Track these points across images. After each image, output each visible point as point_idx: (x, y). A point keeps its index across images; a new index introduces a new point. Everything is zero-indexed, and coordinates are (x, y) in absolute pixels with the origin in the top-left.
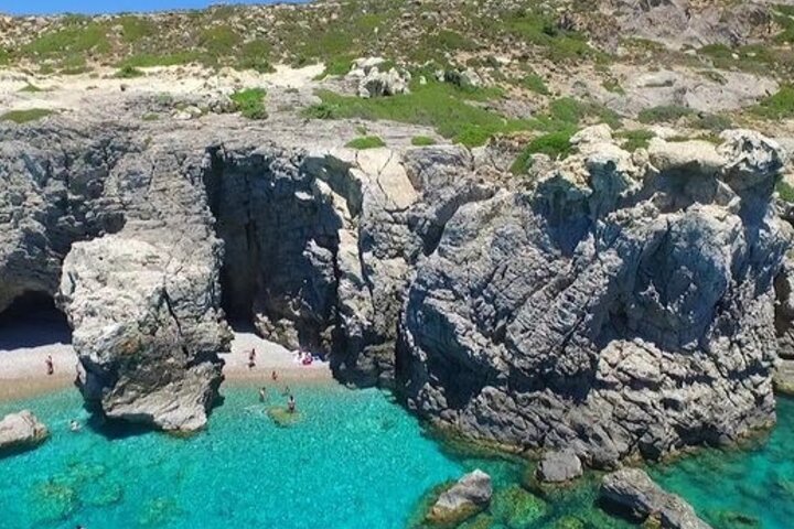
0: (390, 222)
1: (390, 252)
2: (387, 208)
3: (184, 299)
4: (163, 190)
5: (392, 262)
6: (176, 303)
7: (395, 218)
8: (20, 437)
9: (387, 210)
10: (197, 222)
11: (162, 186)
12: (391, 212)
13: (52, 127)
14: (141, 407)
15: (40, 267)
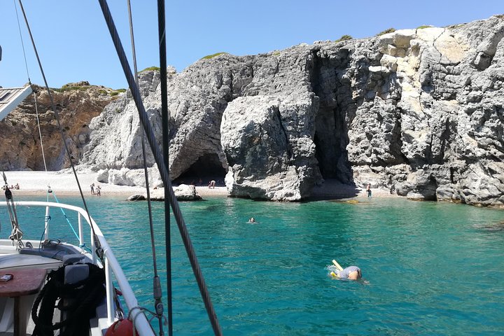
0: (444, 72)
1: (444, 95)
2: (442, 62)
3: (290, 118)
4: (283, 76)
5: (446, 102)
6: (284, 120)
7: (449, 70)
8: (185, 195)
9: (441, 64)
10: (303, 85)
11: (282, 74)
12: (445, 65)
13: (225, 58)
14: (258, 184)
15: (212, 135)
